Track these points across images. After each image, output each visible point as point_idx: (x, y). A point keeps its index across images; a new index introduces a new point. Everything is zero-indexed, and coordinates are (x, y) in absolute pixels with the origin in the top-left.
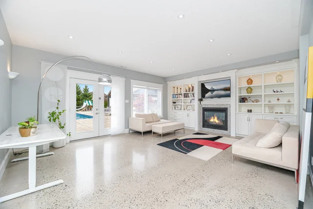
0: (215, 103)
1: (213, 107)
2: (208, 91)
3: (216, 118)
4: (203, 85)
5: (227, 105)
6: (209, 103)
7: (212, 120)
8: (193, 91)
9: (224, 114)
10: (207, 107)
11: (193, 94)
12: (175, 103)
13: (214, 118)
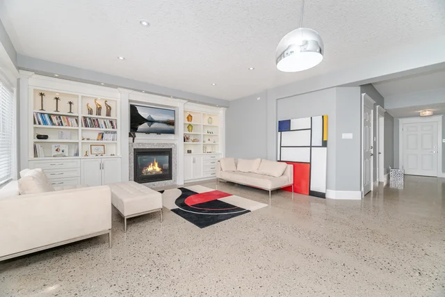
0: (155, 142)
1: (153, 147)
2: (142, 120)
3: (156, 164)
4: (133, 109)
5: (172, 144)
6: (145, 140)
7: (150, 169)
8: (108, 114)
9: (167, 157)
10: (142, 147)
11: (111, 122)
12: (46, 137)
13: (154, 165)
